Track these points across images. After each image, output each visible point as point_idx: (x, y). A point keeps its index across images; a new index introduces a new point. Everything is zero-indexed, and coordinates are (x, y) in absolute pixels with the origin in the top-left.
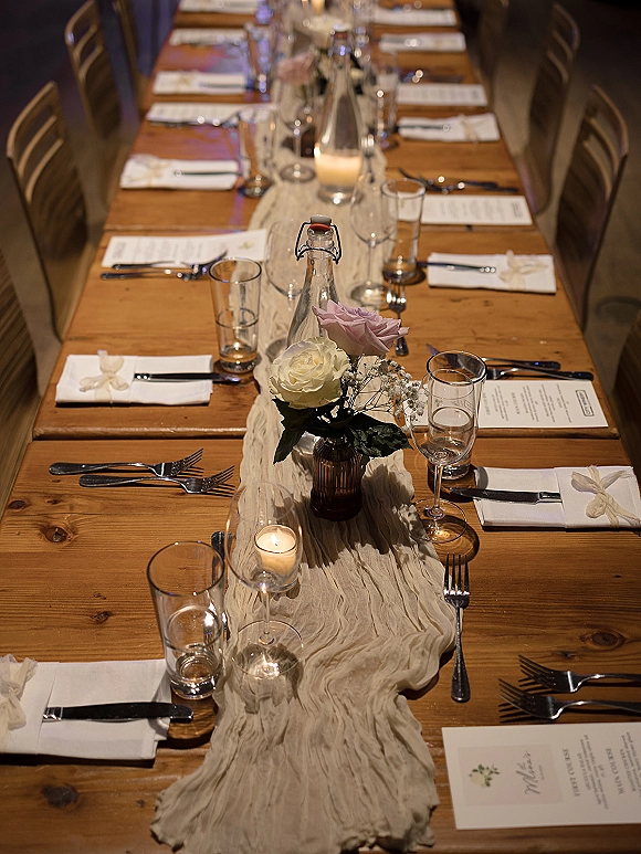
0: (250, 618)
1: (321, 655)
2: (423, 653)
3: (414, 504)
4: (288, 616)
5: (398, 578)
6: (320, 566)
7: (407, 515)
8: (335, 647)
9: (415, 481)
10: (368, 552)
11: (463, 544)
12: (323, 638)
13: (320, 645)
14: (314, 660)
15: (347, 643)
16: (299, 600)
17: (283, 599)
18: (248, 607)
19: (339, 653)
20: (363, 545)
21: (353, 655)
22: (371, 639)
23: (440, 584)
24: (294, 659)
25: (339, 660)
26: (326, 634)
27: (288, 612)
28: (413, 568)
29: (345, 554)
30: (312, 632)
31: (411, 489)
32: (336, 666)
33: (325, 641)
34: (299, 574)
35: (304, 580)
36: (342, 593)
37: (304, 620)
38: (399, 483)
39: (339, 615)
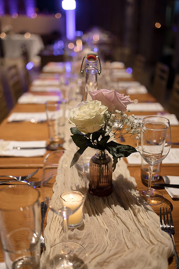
0: (58, 241)
1: (98, 259)
2: (158, 257)
3: (138, 190)
4: (78, 239)
5: (135, 220)
6: (95, 216)
7: (135, 193)
8: (105, 255)
9: (137, 182)
10: (118, 209)
11: (164, 205)
12: (98, 251)
13: (97, 254)
14: (94, 262)
15: (112, 252)
16: (84, 231)
17: (76, 230)
18: (57, 235)
19: (108, 258)
20: (115, 206)
21: (117, 259)
22: (125, 251)
23: (158, 223)
24: (82, 262)
25: (108, 263)
26: (99, 248)
27: (79, 237)
28: (142, 215)
29: (107, 210)
30: (92, 247)
31: (135, 184)
32: (107, 266)
33: (100, 252)
34: (84, 220)
35: (87, 221)
36: (107, 228)
37: (87, 242)
38: (129, 182)
39: (106, 238)
